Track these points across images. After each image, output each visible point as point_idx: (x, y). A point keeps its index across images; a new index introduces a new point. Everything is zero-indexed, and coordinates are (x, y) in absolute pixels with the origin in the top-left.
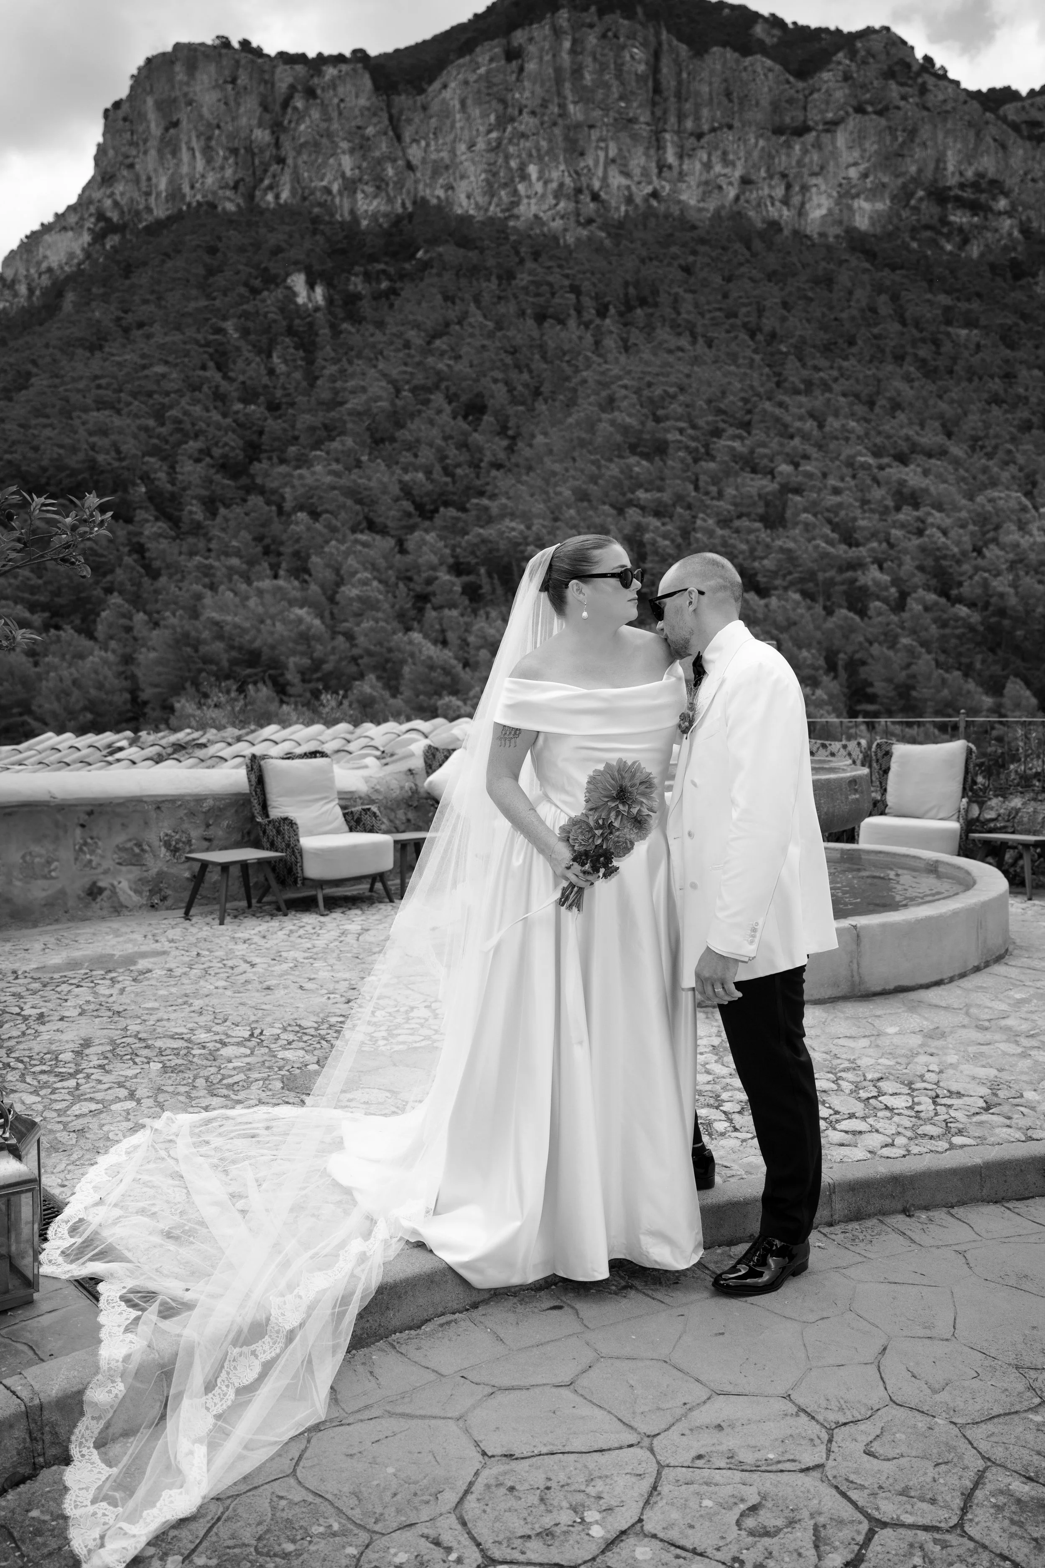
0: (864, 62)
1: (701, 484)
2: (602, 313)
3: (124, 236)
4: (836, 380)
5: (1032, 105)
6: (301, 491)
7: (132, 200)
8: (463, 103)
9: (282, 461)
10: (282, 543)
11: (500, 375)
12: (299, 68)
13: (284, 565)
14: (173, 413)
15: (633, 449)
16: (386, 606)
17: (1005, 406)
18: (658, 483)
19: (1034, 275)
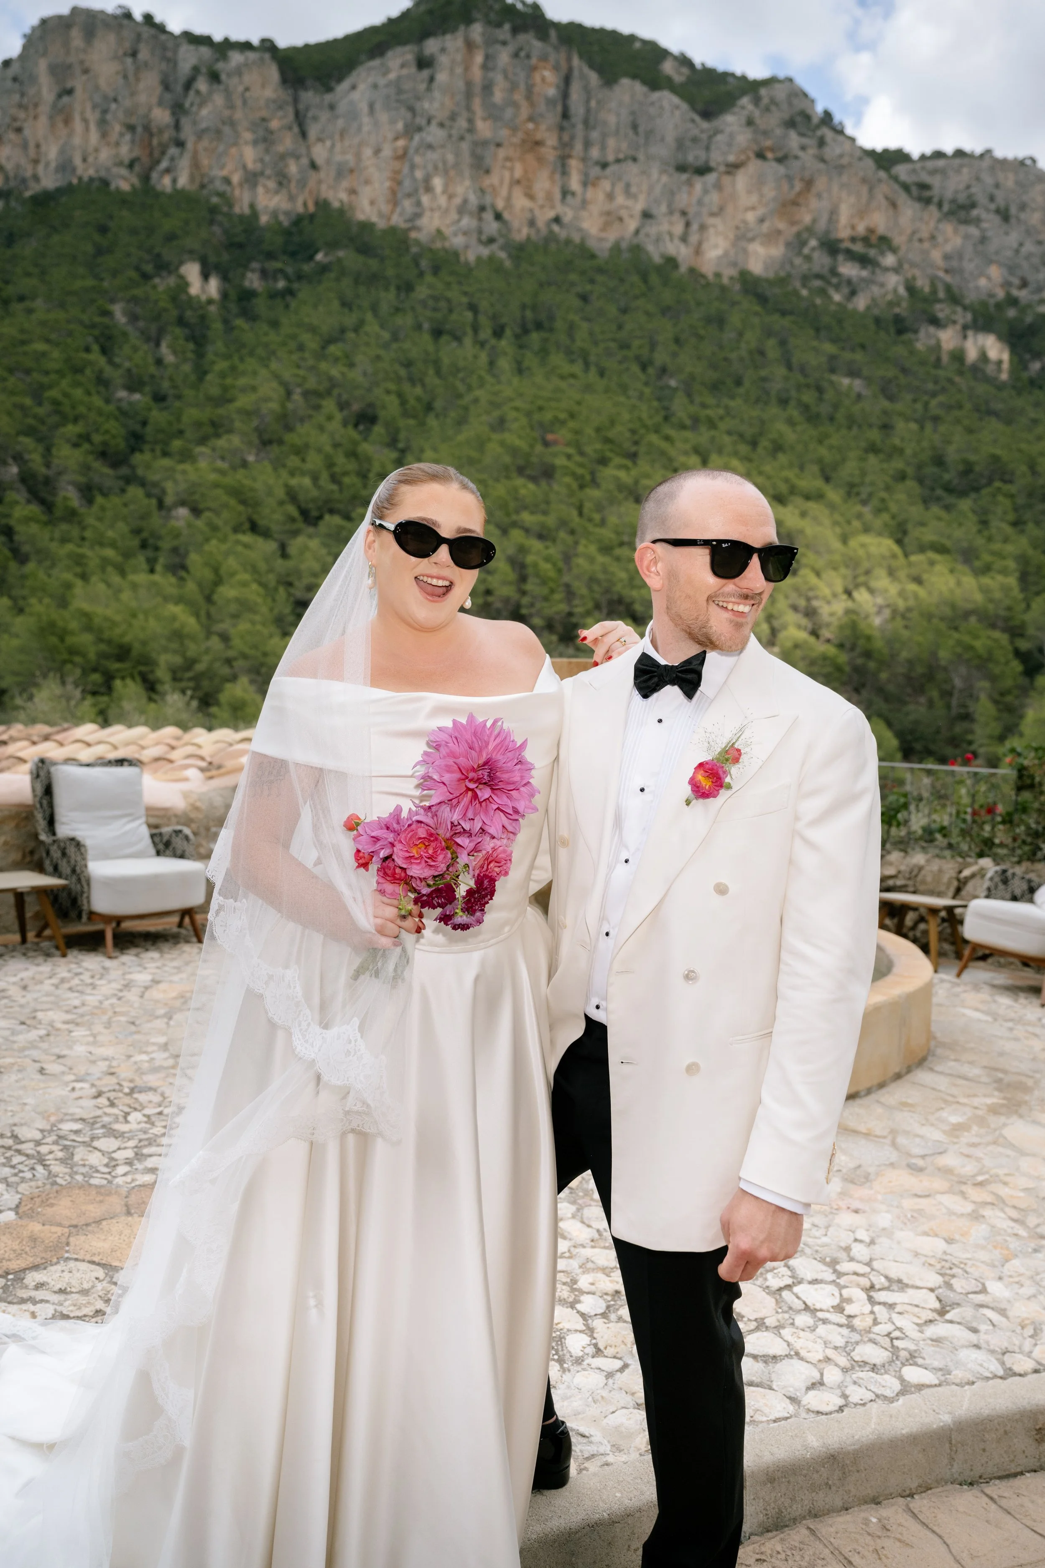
0: (767, 109)
1: (586, 511)
2: (498, 333)
3: (7, 204)
4: (721, 418)
5: (923, 168)
6: (183, 486)
7: (18, 166)
8: (371, 107)
9: (165, 454)
10: (160, 538)
11: (392, 386)
12: (205, 51)
13: (162, 560)
14: (54, 393)
15: (521, 471)
16: (264, 610)
17: (881, 456)
18: (543, 506)
19: (916, 331)
